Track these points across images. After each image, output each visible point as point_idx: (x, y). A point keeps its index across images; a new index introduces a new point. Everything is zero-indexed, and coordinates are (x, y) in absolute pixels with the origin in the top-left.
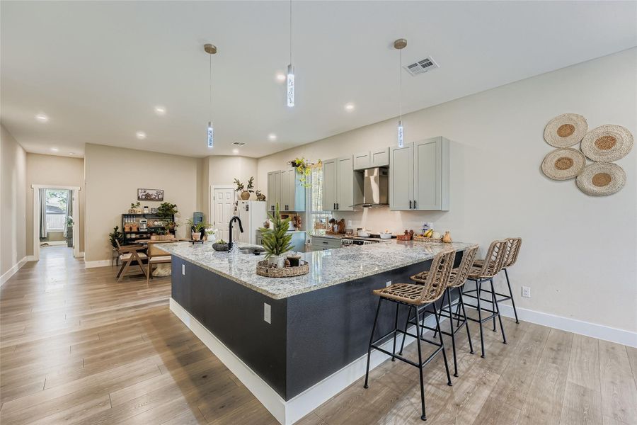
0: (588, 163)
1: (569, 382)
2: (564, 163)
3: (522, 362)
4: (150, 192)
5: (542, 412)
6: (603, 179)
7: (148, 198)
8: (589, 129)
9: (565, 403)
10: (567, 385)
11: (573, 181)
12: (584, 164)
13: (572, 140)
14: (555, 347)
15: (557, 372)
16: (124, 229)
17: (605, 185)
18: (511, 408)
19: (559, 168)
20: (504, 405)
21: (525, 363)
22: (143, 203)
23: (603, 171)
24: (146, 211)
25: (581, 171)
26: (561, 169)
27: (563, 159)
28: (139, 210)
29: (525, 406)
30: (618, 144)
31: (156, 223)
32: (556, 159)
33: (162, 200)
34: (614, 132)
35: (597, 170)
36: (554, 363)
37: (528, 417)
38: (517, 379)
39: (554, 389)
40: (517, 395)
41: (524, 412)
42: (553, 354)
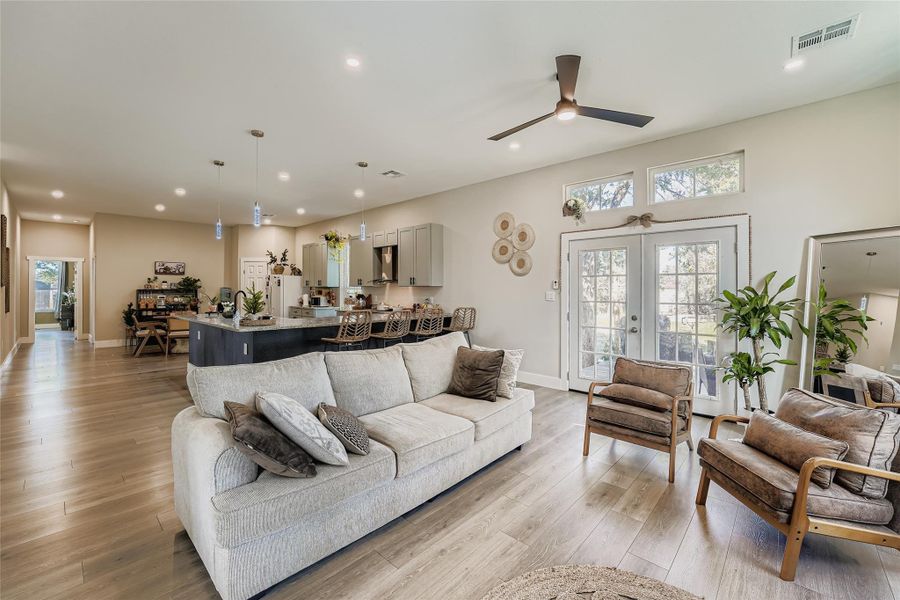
0: (515, 250)
2: (504, 250)
4: (169, 265)
6: (522, 263)
7: (167, 271)
8: (516, 225)
11: (508, 264)
12: (513, 252)
13: (508, 233)
16: (138, 305)
17: (523, 268)
19: (501, 254)
22: (161, 278)
23: (522, 258)
24: (165, 286)
25: (512, 257)
27: (503, 247)
28: (156, 285)
30: (528, 238)
31: (176, 299)
32: (500, 247)
33: (183, 273)
34: (527, 229)
35: (519, 256)
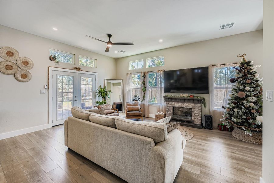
0: (19, 69)
1: (27, 150)
2: (9, 67)
3: (5, 155)
5: (28, 162)
6: (24, 76)
8: (20, 57)
9: (31, 155)
10: (27, 151)
11: (14, 75)
12: (18, 69)
13: (13, 59)
14: (12, 144)
15: (21, 150)
17: (25, 78)
18: (17, 169)
19: (7, 69)
20: (13, 171)
21: (7, 155)
23: (25, 73)
25: (17, 72)
26: (8, 70)
27: (9, 65)
29: (21, 165)
30: (29, 65)
32: (5, 65)
34: (28, 60)
35: (22, 72)
36: (17, 148)
37: (25, 166)
38: (9, 161)
39: (25, 154)
40: (15, 164)
41: (22, 166)
42: (14, 146)
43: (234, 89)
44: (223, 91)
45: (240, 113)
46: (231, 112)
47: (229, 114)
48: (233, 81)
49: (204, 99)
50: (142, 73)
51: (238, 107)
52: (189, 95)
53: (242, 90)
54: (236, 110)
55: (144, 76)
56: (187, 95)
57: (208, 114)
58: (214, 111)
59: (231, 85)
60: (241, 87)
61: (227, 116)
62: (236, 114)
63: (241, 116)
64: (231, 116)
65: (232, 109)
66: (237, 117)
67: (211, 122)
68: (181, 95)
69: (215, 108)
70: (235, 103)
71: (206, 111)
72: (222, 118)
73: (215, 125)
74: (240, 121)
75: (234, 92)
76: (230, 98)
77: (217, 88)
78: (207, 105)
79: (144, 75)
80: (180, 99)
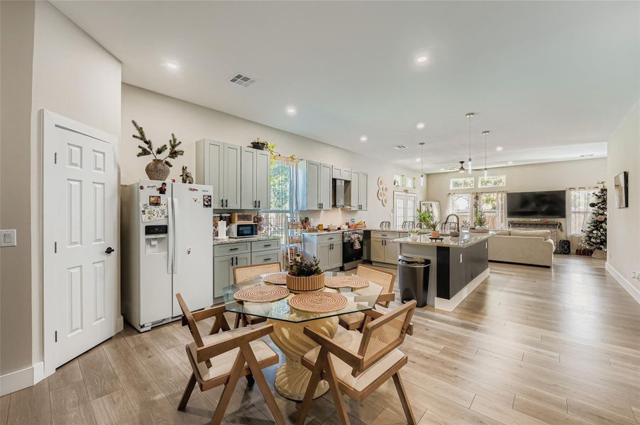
0: (384, 195)
11: (382, 200)
13: (382, 186)
26: (380, 196)
30: (387, 190)
34: (387, 187)
43: (594, 213)
44: (582, 216)
45: (599, 234)
46: (591, 235)
47: (588, 236)
48: (592, 205)
49: (561, 224)
50: (473, 194)
51: (597, 229)
52: (542, 219)
53: (601, 214)
54: (595, 232)
55: (477, 198)
56: (539, 220)
57: (565, 239)
58: (572, 236)
59: (591, 209)
60: (601, 212)
61: (587, 238)
62: (595, 236)
63: (600, 237)
64: (590, 238)
65: (591, 232)
66: (596, 238)
67: (569, 247)
68: (531, 220)
69: (573, 232)
70: (594, 226)
71: (563, 237)
72: (582, 241)
73: (573, 250)
74: (599, 241)
75: (594, 216)
76: (590, 222)
77: (575, 213)
78: (564, 229)
79: (477, 196)
80: (531, 224)
